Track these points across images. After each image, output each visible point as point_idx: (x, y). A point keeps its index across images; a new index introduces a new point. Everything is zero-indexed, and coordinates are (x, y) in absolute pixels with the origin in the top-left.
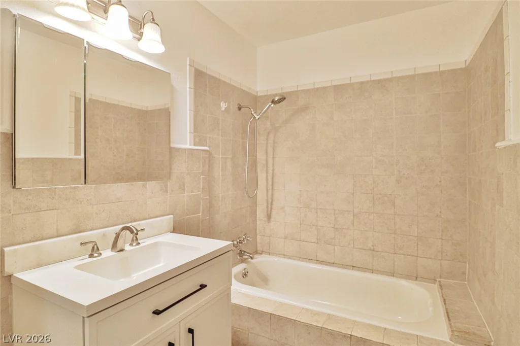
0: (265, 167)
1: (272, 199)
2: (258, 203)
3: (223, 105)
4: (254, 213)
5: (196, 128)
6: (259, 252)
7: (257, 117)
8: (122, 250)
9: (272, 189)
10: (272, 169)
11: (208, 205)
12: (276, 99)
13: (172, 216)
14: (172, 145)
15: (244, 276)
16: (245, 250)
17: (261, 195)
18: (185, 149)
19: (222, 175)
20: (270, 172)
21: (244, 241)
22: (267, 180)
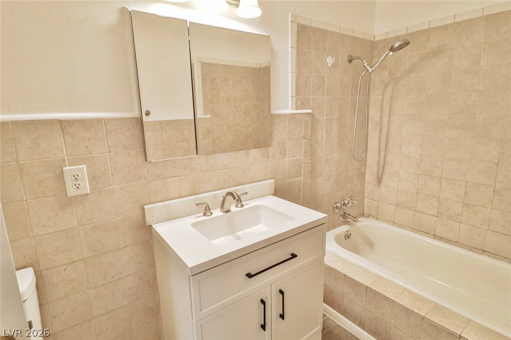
0: (379, 126)
1: (384, 162)
2: (367, 165)
3: (330, 60)
4: (362, 175)
5: (298, 91)
6: (365, 215)
7: (370, 70)
8: (228, 211)
9: (386, 152)
10: (386, 128)
11: (310, 170)
12: (397, 45)
13: (273, 180)
14: (273, 112)
15: (347, 238)
16: (349, 213)
17: (372, 157)
18: (286, 115)
19: (326, 138)
20: (385, 131)
21: (348, 203)
22: (380, 140)
